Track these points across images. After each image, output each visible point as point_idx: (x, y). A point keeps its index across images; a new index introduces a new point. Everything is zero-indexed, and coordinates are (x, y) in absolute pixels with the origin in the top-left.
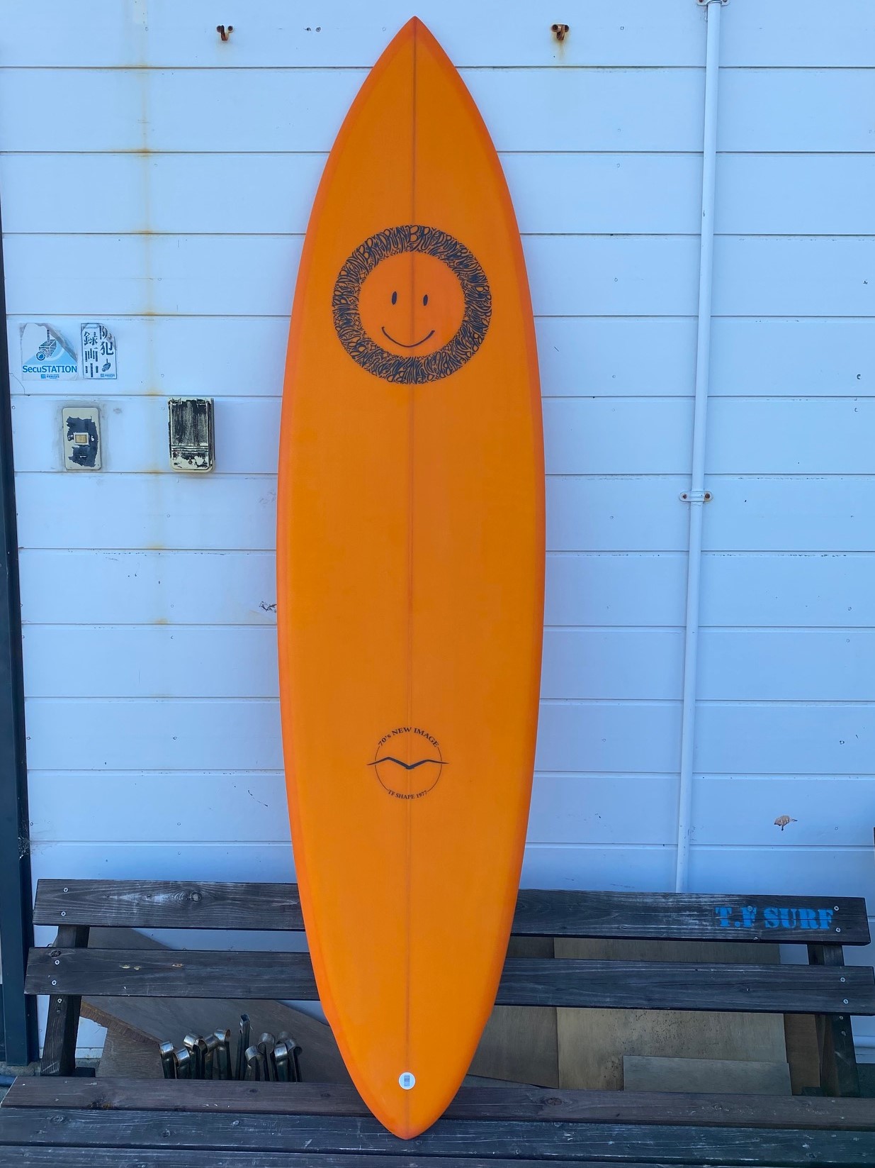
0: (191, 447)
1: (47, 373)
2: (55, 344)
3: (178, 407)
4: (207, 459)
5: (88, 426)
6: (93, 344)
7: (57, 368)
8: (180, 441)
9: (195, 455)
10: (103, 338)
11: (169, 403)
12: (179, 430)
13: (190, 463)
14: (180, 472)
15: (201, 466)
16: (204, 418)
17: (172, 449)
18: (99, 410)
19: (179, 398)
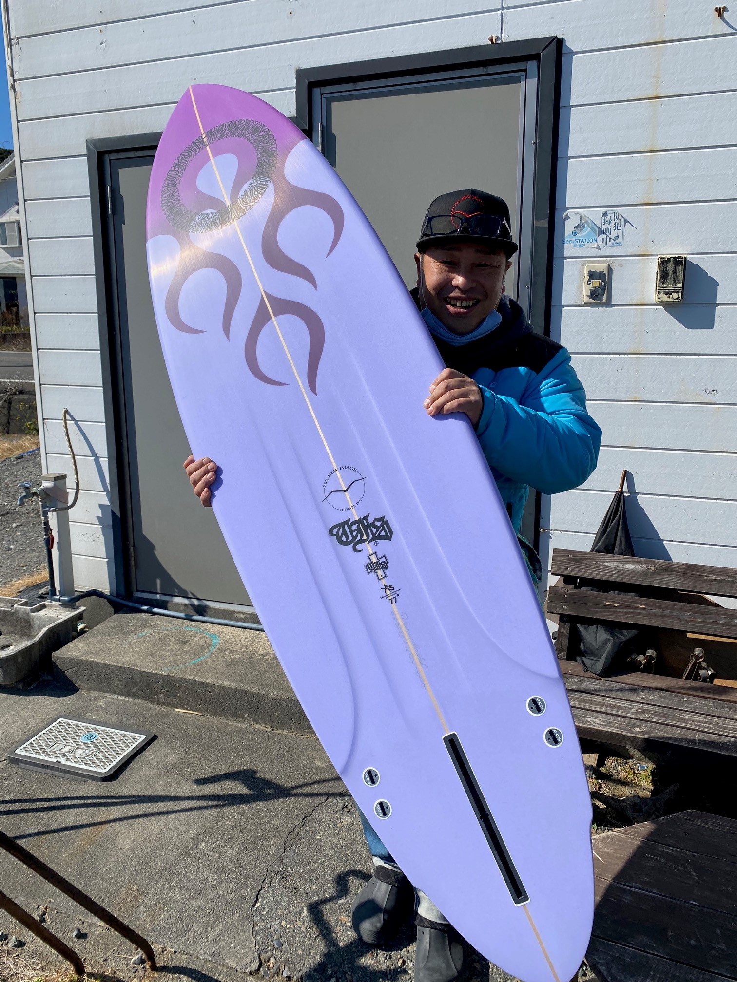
0: (671, 288)
1: (577, 244)
2: (585, 225)
3: (664, 262)
4: (680, 294)
5: (601, 275)
6: (609, 224)
7: (584, 240)
8: (664, 283)
9: (672, 292)
10: (616, 220)
11: (658, 259)
12: (663, 276)
13: (669, 297)
14: (661, 303)
15: (676, 299)
16: (681, 268)
17: (657, 289)
18: (609, 266)
19: (665, 256)
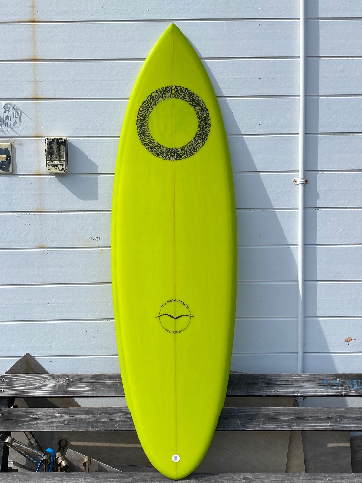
0: (56, 161)
3: (50, 142)
4: (64, 167)
5: (6, 152)
6: (9, 113)
8: (51, 158)
9: (58, 165)
10: (13, 110)
11: (46, 140)
12: (50, 153)
13: (56, 169)
14: (51, 173)
15: (62, 170)
16: (62, 147)
17: (47, 162)
18: (11, 144)
19: (50, 138)
